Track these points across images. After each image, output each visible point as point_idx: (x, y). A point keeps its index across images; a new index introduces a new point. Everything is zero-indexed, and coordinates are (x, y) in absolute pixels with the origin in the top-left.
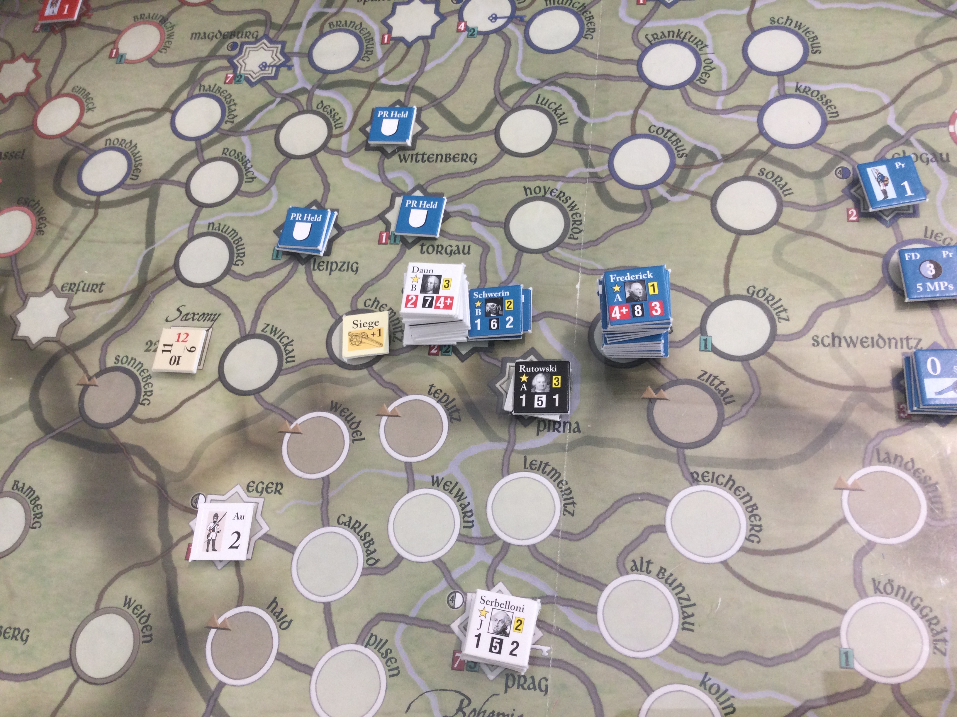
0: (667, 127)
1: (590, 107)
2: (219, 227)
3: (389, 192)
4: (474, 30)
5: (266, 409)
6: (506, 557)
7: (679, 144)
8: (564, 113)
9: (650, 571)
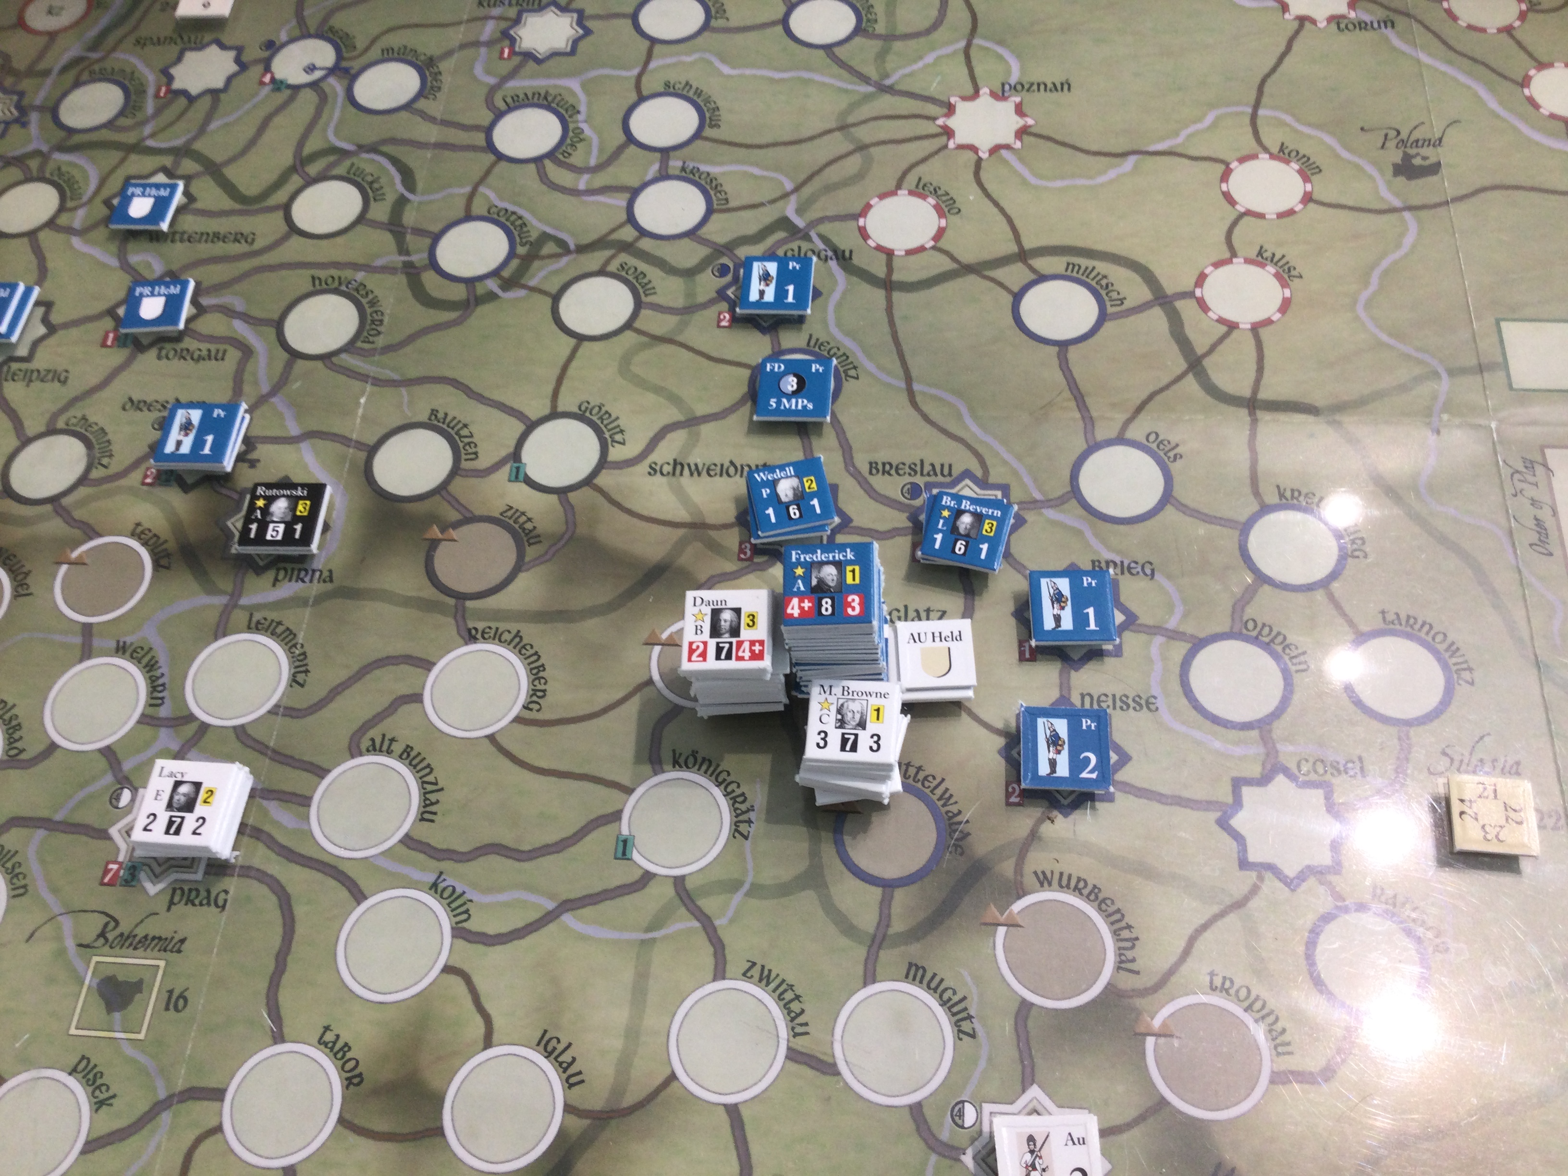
0: (511, 208)
1: (417, 181)
3: (127, 280)
4: (281, 82)
7: (525, 230)
8: (381, 187)
9: (392, 752)
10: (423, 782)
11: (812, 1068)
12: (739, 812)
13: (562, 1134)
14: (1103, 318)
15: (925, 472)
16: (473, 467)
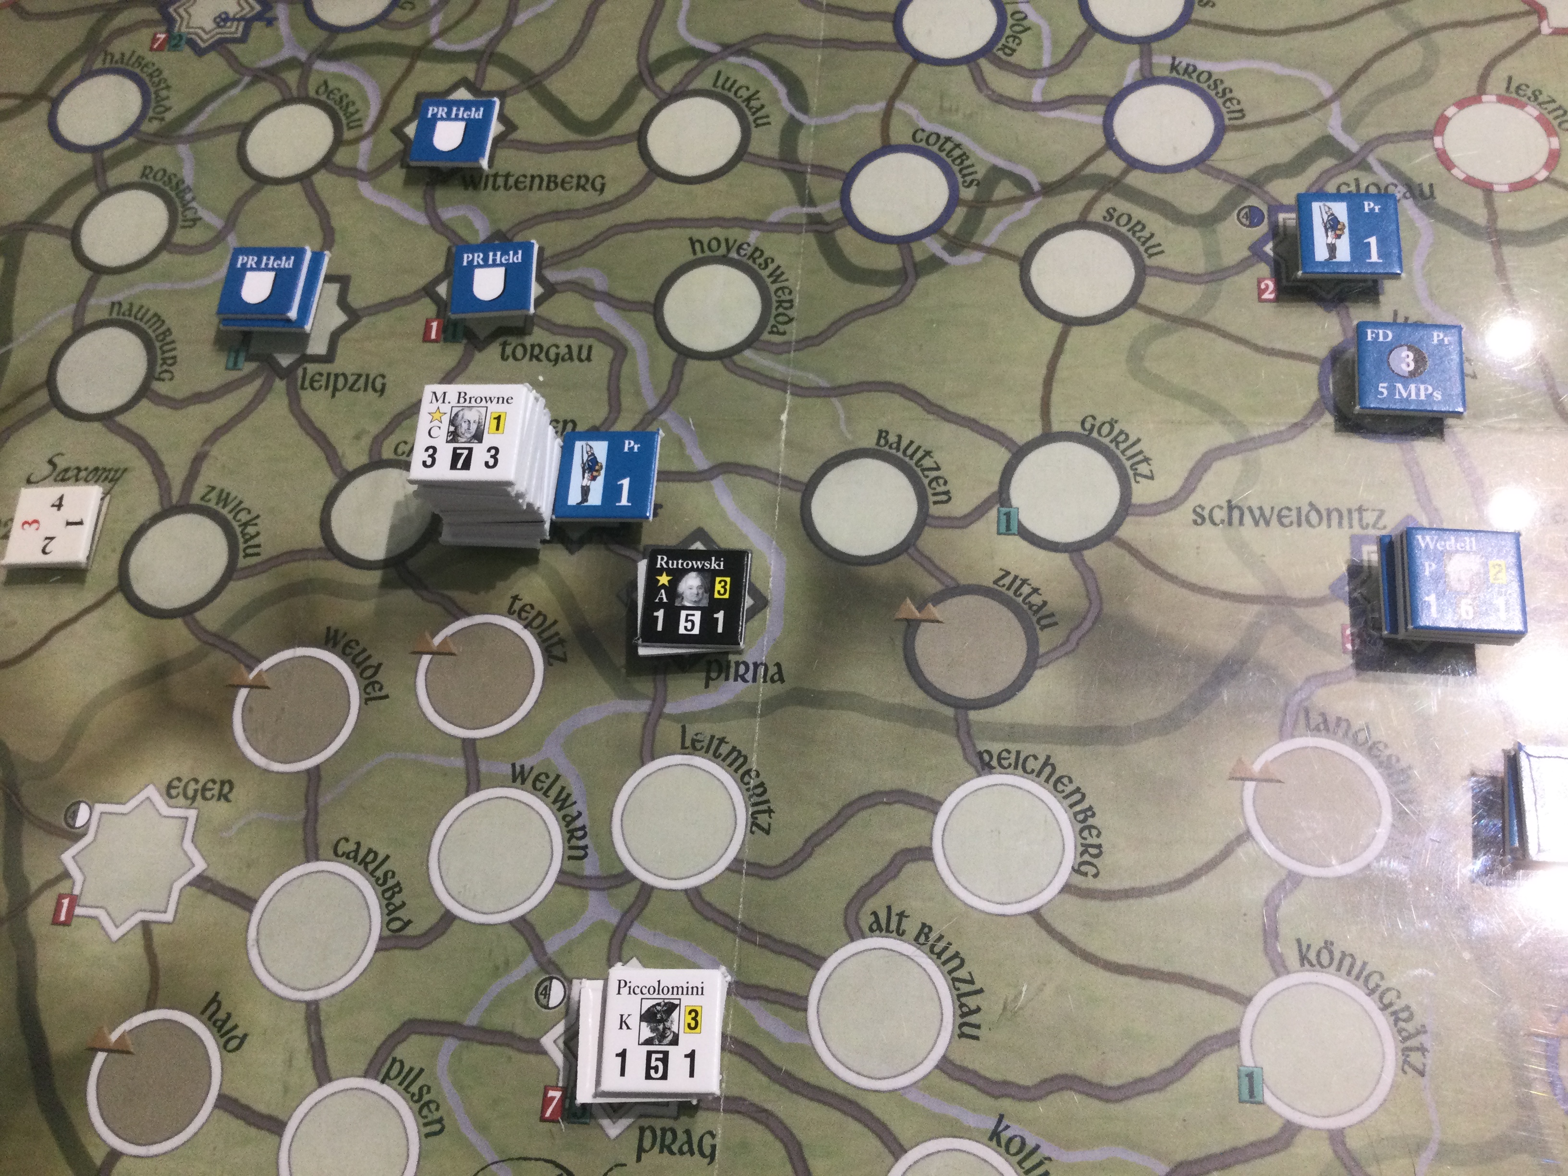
0: (945, 132)
1: (809, 96)
2: (130, 310)
3: (444, 243)
5: (206, 643)
6: (647, 912)
7: (966, 163)
8: (763, 107)
9: (904, 932)
10: (954, 980)
12: (1405, 1034)
16: (946, 514)
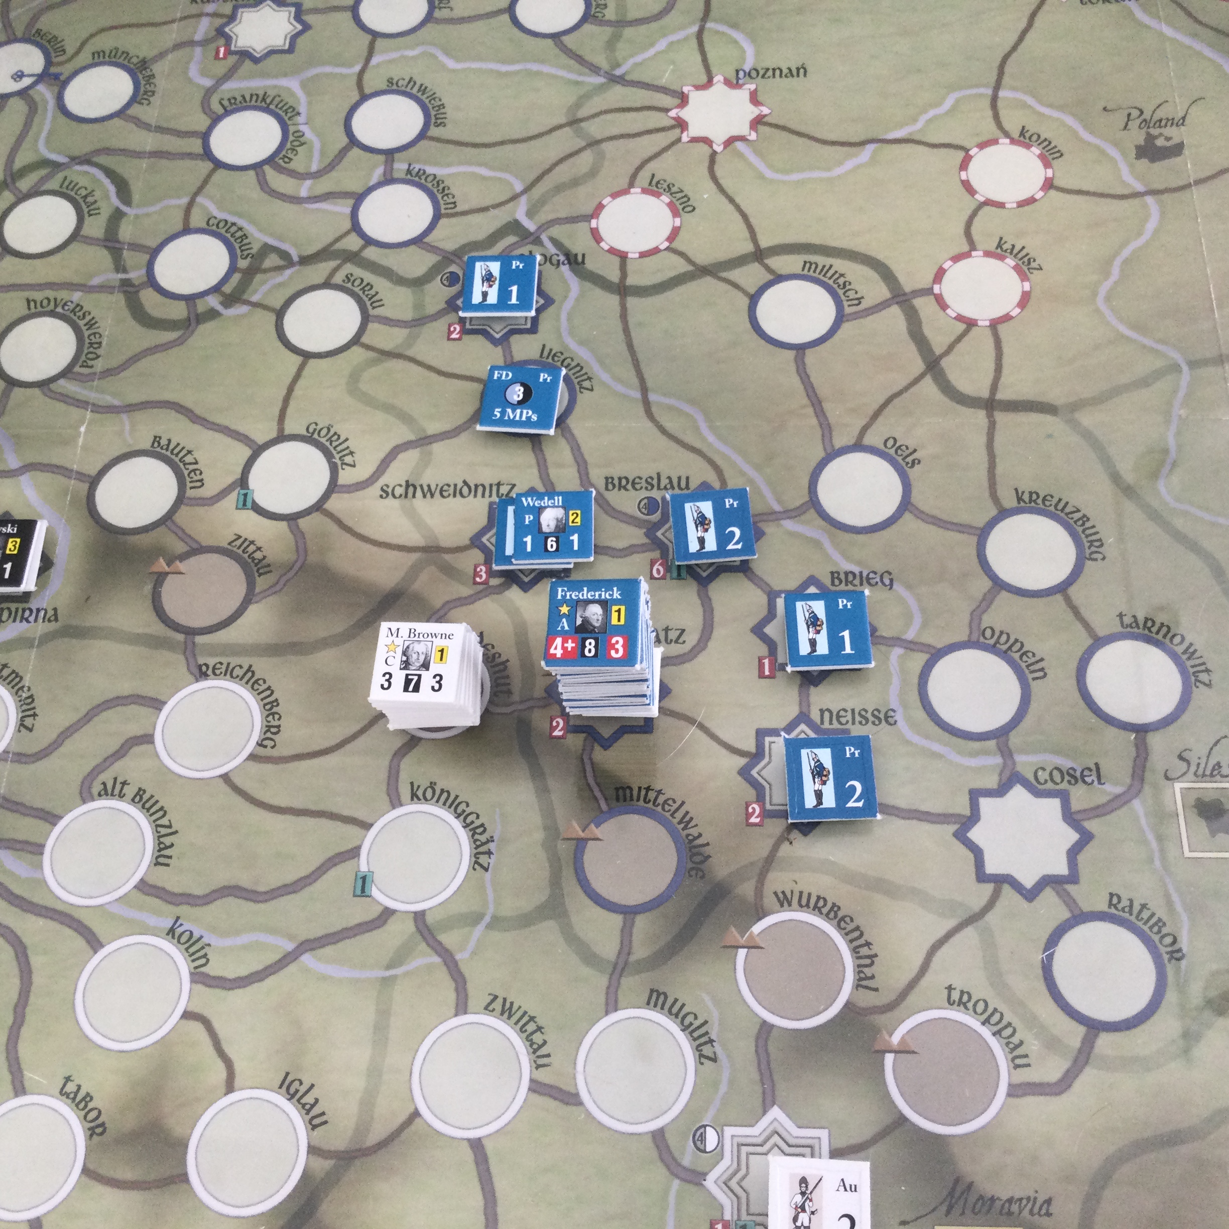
0: (231, 219)
1: (133, 194)
7: (245, 241)
8: (96, 202)
9: (124, 795)
10: (157, 826)
11: (555, 1099)
12: (478, 843)
13: (306, 1176)
14: (840, 319)
15: (662, 486)
16: (198, 496)
